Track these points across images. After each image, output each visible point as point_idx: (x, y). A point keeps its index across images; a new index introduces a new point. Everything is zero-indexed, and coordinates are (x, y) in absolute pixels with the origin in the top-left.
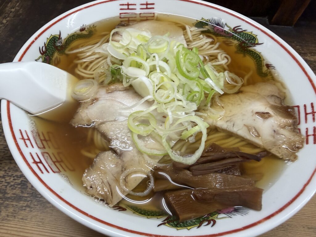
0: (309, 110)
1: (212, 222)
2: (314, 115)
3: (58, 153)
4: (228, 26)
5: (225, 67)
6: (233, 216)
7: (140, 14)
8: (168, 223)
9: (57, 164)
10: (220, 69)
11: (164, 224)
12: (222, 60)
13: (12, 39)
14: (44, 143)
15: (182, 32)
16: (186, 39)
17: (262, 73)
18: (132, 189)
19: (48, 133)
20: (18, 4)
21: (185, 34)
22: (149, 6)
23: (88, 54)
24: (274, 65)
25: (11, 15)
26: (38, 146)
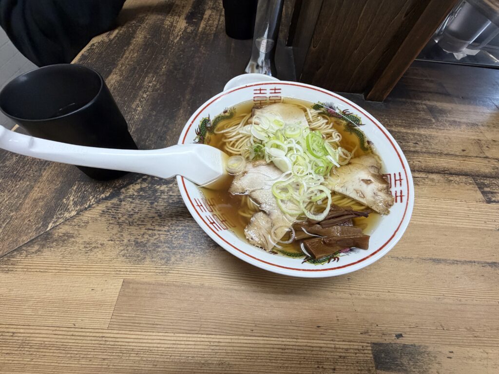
0: (398, 178)
1: (337, 259)
2: (401, 182)
3: (222, 214)
4: (338, 109)
5: (338, 143)
6: (349, 254)
7: (270, 97)
8: (308, 261)
9: (224, 223)
10: (335, 146)
11: (305, 261)
12: (336, 138)
13: (154, 113)
14: (211, 207)
15: (304, 114)
16: (307, 120)
17: (364, 148)
18: (280, 238)
19: (212, 199)
20: (154, 79)
21: (307, 115)
22: (277, 91)
23: (234, 134)
24: (373, 142)
25: (150, 89)
26: (208, 210)
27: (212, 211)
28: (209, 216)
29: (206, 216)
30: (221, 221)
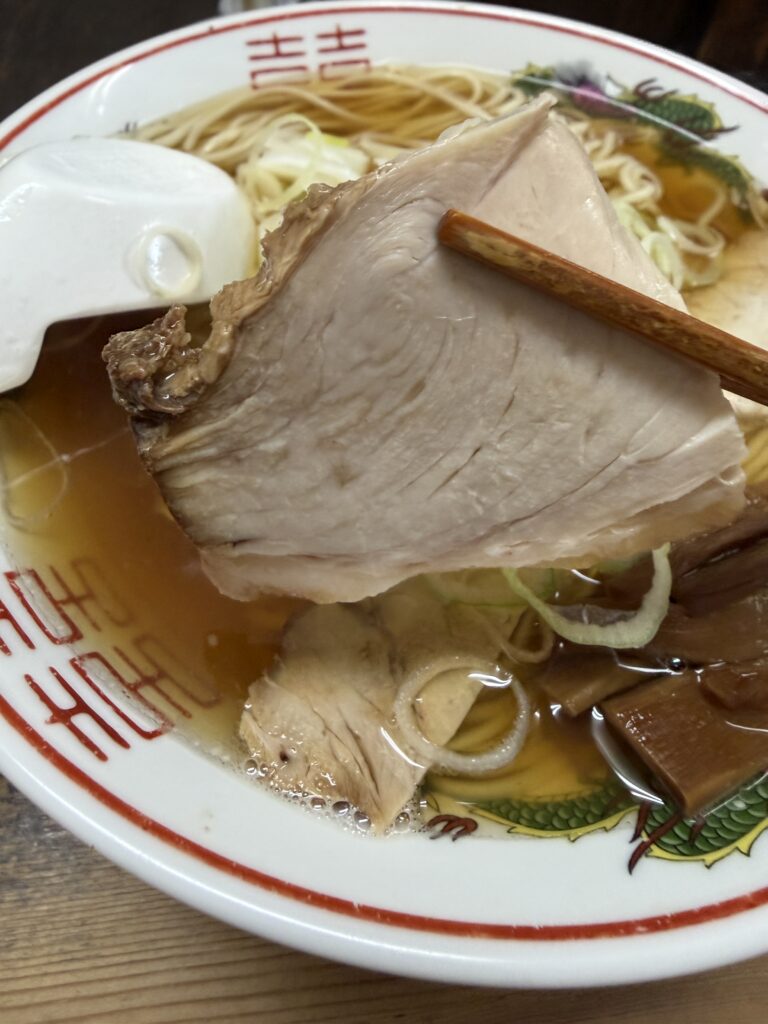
3: (138, 642)
7: (322, 67)
9: (148, 692)
14: (71, 610)
19: (75, 565)
22: (347, 41)
26: (48, 635)
27: (76, 636)
28: (53, 670)
29: (28, 678)
30: (128, 686)
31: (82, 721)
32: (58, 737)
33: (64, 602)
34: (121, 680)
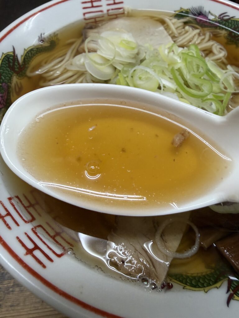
4: (212, 15)
5: (225, 61)
7: (108, 11)
9: (58, 239)
12: (220, 53)
22: (117, 1)
26: (24, 220)
27: (33, 219)
28: (26, 234)
29: (18, 238)
30: (51, 237)
31: (37, 253)
32: (29, 260)
33: (28, 207)
34: (49, 235)
